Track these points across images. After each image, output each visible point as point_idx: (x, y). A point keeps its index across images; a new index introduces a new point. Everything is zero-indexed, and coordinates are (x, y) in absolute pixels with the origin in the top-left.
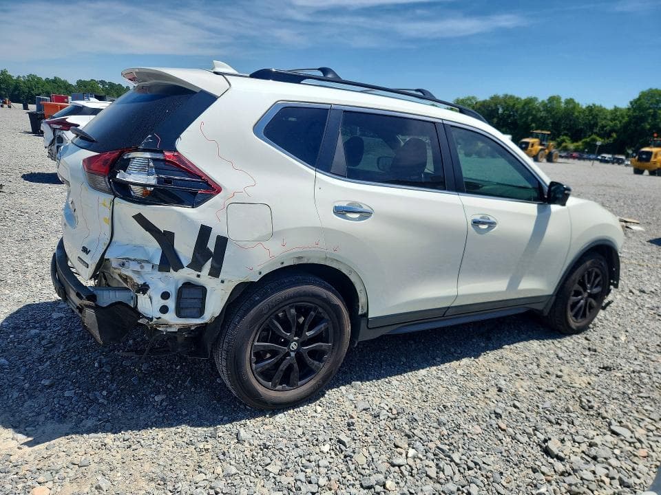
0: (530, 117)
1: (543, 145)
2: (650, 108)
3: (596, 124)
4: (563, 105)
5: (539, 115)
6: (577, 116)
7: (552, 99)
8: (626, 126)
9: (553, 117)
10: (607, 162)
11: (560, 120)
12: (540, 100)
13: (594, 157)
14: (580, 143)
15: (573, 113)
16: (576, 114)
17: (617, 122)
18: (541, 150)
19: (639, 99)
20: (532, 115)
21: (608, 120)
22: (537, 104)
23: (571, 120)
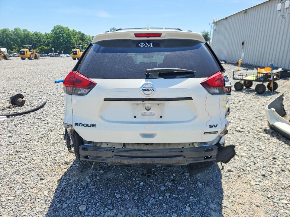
0: (9, 39)
1: (31, 52)
2: (60, 33)
3: (40, 41)
4: (22, 32)
5: (13, 37)
6: (31, 38)
7: (16, 30)
8: (53, 41)
9: (20, 38)
10: (53, 56)
11: (24, 40)
12: (10, 30)
13: (46, 55)
14: (37, 49)
15: (29, 36)
16: (31, 36)
17: (49, 39)
18: (31, 54)
19: (54, 29)
20: (9, 37)
21: (45, 38)
22: (9, 32)
23: (29, 40)
